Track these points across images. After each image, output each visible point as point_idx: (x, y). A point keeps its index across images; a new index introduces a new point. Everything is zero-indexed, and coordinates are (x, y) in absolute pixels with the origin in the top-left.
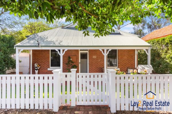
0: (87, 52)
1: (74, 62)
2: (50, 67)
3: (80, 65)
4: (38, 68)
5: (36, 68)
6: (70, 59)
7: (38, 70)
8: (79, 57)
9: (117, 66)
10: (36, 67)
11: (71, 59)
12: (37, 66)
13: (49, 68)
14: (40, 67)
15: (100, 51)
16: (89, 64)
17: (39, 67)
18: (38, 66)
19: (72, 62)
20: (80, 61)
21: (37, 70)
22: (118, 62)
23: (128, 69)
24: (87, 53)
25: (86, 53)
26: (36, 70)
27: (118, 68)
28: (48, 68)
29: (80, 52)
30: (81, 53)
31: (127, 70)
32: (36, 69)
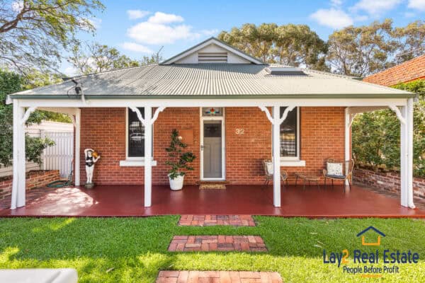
0: (222, 119)
1: (187, 145)
2: (127, 158)
3: (202, 153)
4: (95, 161)
5: (89, 161)
6: (178, 135)
7: (93, 166)
8: (199, 133)
9: (296, 155)
10: (88, 158)
11: (180, 138)
12: (90, 156)
13: (124, 159)
14: (99, 157)
15: (260, 110)
16: (226, 149)
17: (95, 158)
18: (94, 154)
19: (181, 145)
20: (202, 143)
21: (90, 166)
22: (300, 146)
23: (329, 164)
24: (221, 121)
25: (218, 122)
26: (87, 166)
27: (301, 159)
28: (122, 159)
29: (203, 119)
30: (204, 121)
31: (326, 165)
32: (87, 164)
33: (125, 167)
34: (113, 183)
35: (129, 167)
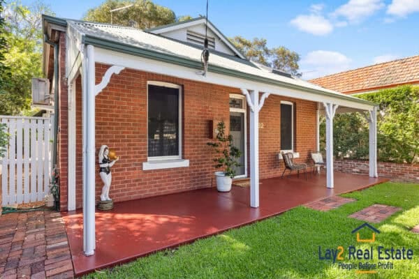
10: (106, 161)
12: (106, 157)
14: (118, 158)
17: (112, 160)
21: (108, 173)
33: (150, 171)
34: (133, 197)
35: (155, 171)
